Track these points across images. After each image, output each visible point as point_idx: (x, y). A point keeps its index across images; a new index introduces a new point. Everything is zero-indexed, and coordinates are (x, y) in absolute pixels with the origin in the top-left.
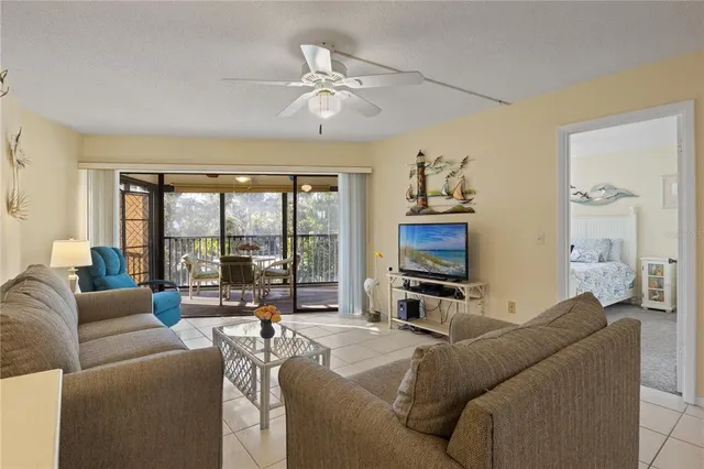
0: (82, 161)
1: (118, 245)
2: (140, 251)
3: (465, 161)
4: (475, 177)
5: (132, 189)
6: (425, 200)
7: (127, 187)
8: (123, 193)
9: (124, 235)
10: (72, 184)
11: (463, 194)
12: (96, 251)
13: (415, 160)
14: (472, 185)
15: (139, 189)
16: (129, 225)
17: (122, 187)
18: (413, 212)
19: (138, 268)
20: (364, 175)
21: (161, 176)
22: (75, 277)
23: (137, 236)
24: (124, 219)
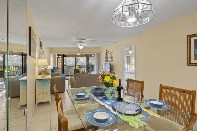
0: (51, 53)
1: (57, 67)
2: (60, 68)
3: (112, 52)
4: (114, 55)
5: (59, 57)
6: (107, 59)
7: (58, 56)
8: (57, 58)
9: (58, 65)
10: (50, 57)
11: (112, 58)
12: (53, 67)
13: (106, 51)
14: (113, 57)
15: (61, 57)
16: (58, 63)
17: (57, 56)
18: (106, 61)
19: (60, 71)
20: (99, 54)
21: (63, 55)
22: (50, 71)
23: (60, 65)
24: (58, 62)
